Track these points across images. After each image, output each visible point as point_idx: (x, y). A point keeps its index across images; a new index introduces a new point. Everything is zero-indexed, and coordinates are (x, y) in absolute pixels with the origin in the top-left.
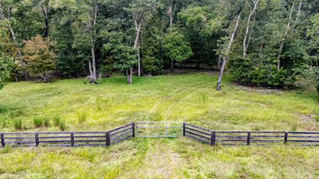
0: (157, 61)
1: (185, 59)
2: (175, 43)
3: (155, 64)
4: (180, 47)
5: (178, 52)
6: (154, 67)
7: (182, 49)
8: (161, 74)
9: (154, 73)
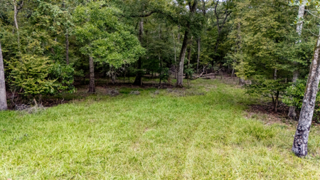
0: (57, 66)
1: (128, 61)
2: (102, 23)
3: (51, 76)
4: (114, 35)
5: (111, 44)
6: (51, 83)
7: (120, 39)
8: (68, 100)
9: (49, 100)
